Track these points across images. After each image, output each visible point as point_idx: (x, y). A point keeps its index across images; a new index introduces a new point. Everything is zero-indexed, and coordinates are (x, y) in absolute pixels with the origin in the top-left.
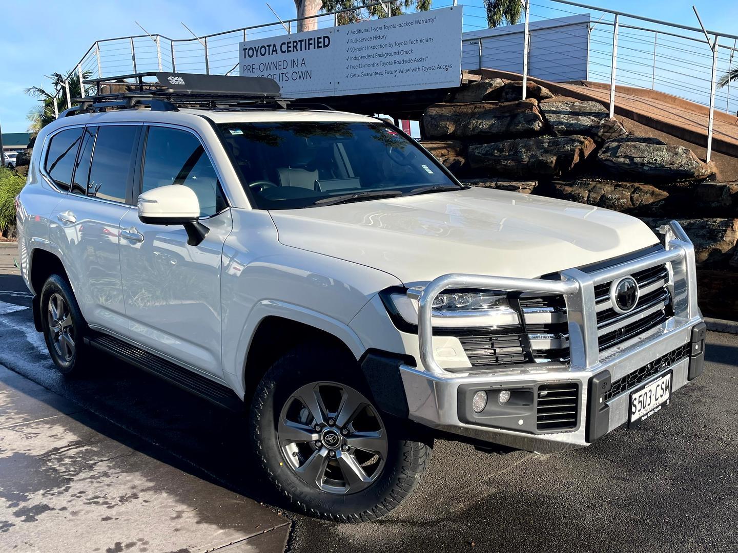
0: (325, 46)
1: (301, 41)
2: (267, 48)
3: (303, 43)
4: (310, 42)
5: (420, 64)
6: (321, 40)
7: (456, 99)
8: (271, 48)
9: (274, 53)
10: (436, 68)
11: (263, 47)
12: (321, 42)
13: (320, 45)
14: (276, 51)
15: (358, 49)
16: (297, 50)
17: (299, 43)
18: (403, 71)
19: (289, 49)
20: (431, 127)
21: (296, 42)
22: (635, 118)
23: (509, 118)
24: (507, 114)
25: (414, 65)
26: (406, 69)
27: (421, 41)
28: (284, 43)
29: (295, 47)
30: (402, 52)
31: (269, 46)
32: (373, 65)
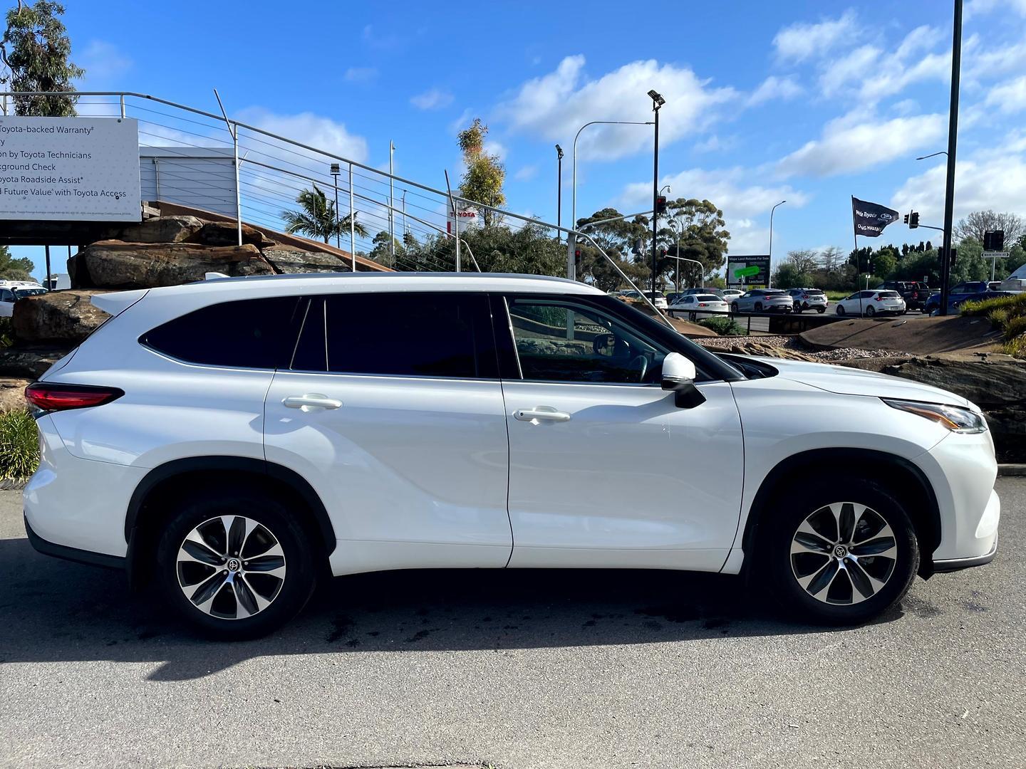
5: (70, 187)
7: (126, 236)
10: (99, 194)
18: (39, 193)
20: (103, 271)
23: (227, 266)
24: (223, 261)
25: (60, 186)
26: (44, 190)
27: (71, 155)
30: (36, 167)
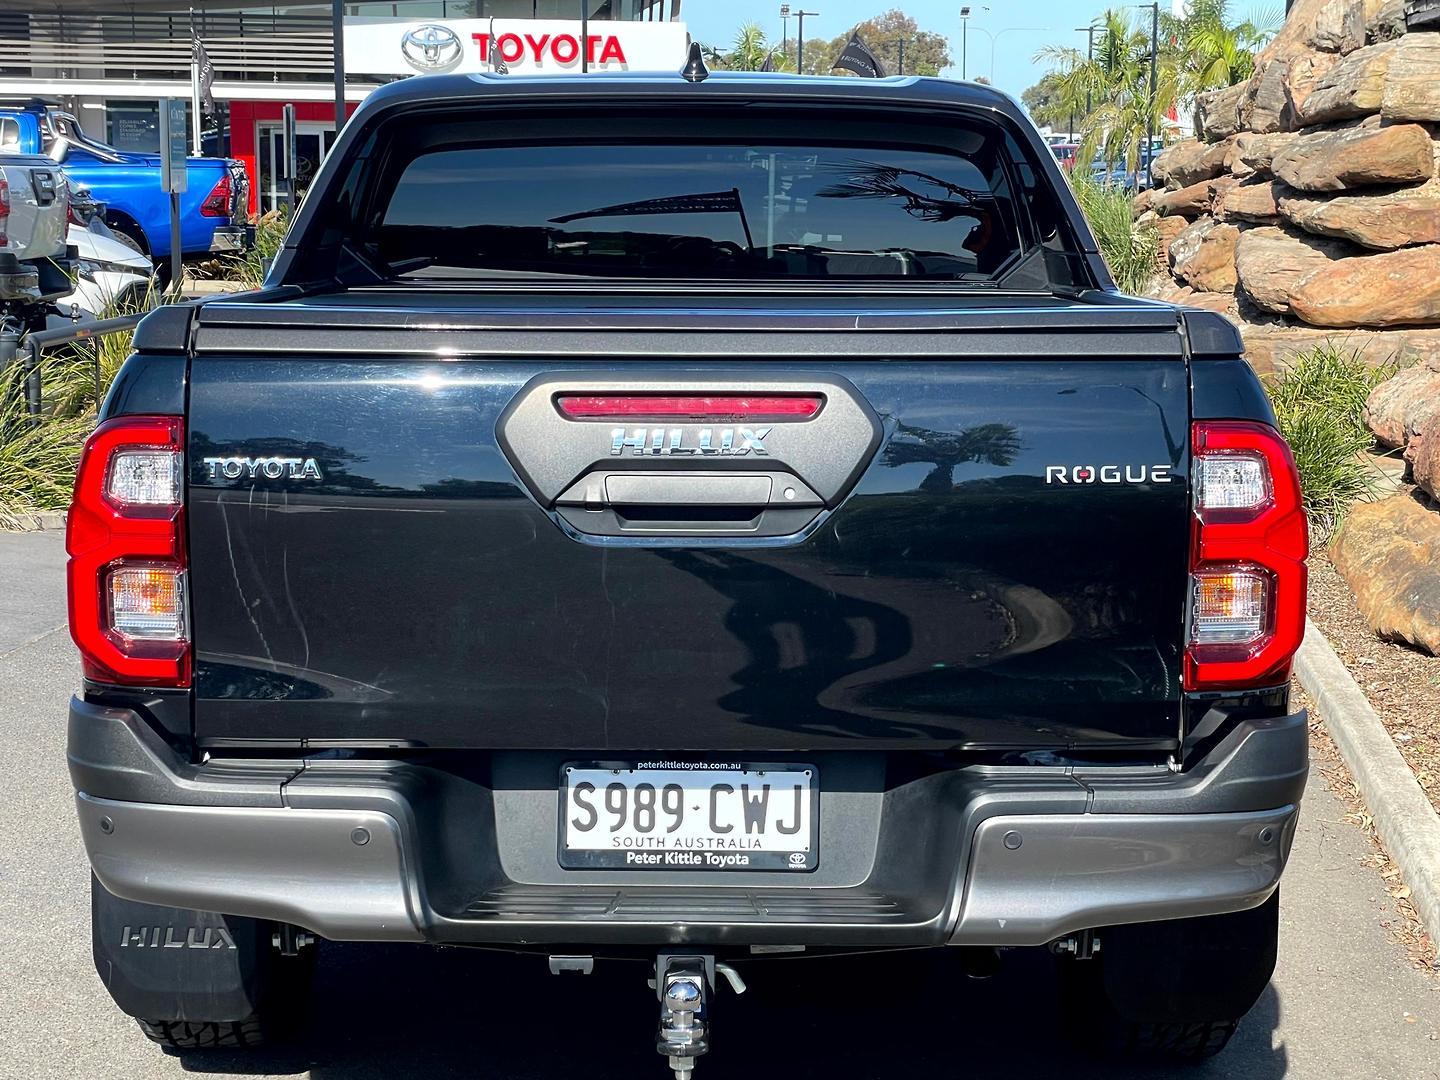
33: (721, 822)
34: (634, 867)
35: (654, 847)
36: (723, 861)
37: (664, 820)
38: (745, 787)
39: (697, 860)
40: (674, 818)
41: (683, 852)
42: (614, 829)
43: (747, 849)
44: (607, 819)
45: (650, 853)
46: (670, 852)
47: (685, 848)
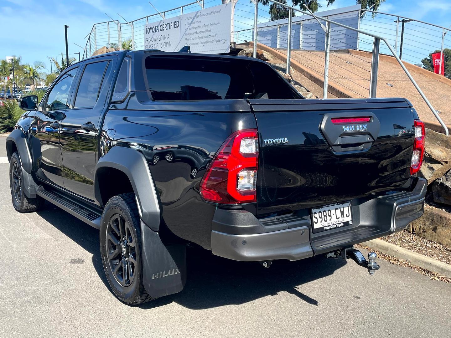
0: (177, 27)
1: (168, 24)
2: (155, 28)
3: (169, 25)
4: (172, 24)
5: (214, 38)
6: (176, 23)
8: (156, 28)
9: (158, 31)
10: (220, 41)
11: (154, 27)
12: (175, 25)
13: (176, 26)
14: (158, 30)
15: (190, 29)
16: (166, 30)
17: (167, 25)
18: (207, 42)
19: (164, 29)
21: (166, 24)
22: (305, 75)
25: (212, 39)
27: (215, 24)
28: (161, 25)
29: (166, 27)
30: (207, 31)
31: (156, 27)
32: (196, 38)
33: (338, 217)
34: (326, 230)
35: (328, 225)
36: (339, 225)
37: (329, 218)
38: (340, 208)
39: (335, 226)
40: (330, 217)
41: (333, 225)
42: (321, 222)
43: (342, 222)
44: (320, 220)
45: (328, 226)
46: (331, 225)
47: (333, 224)
